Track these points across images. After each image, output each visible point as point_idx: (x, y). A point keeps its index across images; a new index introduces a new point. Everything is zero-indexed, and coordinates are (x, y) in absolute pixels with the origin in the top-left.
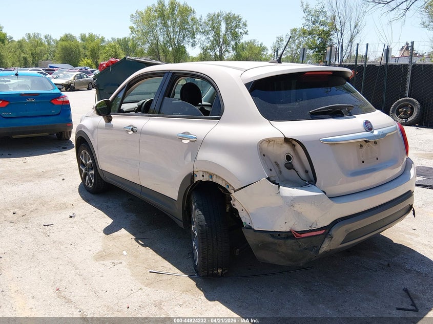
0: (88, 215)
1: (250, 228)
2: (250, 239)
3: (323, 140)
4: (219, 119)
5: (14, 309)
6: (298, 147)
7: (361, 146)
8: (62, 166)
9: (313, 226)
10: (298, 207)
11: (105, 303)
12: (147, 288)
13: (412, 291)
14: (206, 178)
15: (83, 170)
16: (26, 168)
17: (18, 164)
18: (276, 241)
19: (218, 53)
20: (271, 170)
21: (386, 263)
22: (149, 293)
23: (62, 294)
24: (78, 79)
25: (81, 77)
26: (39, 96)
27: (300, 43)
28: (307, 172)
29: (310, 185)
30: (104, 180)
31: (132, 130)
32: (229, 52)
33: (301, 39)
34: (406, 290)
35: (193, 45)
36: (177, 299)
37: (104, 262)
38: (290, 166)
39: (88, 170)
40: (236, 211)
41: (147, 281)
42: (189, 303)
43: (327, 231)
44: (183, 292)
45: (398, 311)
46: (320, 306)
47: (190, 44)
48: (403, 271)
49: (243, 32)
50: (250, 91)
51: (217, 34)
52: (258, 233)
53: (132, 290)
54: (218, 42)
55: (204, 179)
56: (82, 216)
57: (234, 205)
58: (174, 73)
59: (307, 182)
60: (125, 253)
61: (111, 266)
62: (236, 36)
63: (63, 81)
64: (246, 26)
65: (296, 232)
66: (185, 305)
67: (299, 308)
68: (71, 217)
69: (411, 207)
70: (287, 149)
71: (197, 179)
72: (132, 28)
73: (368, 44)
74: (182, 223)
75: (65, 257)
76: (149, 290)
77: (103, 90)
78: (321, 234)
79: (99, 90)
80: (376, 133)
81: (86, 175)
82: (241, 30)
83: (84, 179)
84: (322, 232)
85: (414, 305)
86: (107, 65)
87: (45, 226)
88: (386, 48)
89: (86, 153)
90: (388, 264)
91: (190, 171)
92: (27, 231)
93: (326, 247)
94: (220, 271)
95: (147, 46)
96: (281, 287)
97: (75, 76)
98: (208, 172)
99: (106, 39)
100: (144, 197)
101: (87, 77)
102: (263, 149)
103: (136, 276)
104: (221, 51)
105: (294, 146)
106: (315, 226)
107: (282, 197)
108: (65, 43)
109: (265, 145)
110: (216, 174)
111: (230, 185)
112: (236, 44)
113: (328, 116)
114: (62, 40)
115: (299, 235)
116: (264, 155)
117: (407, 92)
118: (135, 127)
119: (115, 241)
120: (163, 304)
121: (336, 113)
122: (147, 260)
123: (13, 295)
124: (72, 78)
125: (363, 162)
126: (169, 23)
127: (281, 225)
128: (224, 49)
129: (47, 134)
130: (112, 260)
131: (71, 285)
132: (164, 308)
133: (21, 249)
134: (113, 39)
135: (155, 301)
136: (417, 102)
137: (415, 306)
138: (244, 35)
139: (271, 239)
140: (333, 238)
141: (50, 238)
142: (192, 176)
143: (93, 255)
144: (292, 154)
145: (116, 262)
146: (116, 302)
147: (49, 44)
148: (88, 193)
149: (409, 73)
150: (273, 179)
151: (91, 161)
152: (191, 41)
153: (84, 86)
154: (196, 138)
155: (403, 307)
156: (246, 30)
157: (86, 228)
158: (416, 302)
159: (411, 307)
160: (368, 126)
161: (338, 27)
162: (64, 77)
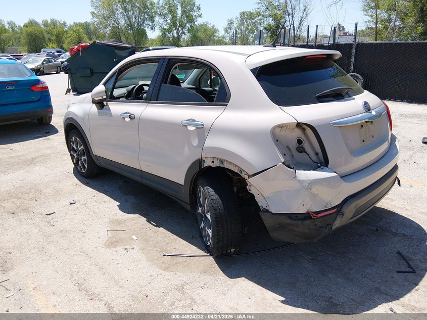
0: (88, 200)
1: (267, 211)
2: (268, 222)
3: (332, 123)
4: (226, 105)
5: (37, 308)
6: (309, 131)
7: (362, 126)
8: (49, 151)
9: (327, 206)
10: (314, 190)
11: (128, 292)
12: (166, 272)
13: (404, 253)
14: (216, 164)
15: (75, 155)
16: (14, 155)
17: (5, 152)
18: (294, 222)
19: (176, 35)
20: (285, 155)
21: (374, 228)
22: (169, 277)
23: (83, 286)
24: (47, 63)
25: (50, 62)
26: (19, 83)
27: (248, 25)
28: (317, 154)
29: (322, 167)
30: (99, 165)
31: (130, 118)
32: (185, 34)
33: (249, 21)
34: (399, 253)
35: (153, 28)
36: (197, 281)
37: (117, 249)
38: (301, 150)
39: (80, 155)
40: (253, 196)
41: (163, 265)
42: (210, 285)
43: (339, 209)
44: (201, 273)
45: (398, 273)
46: (330, 276)
47: (150, 27)
48: (390, 235)
49: (197, 15)
50: (257, 77)
51: (174, 17)
52: (275, 216)
53: (151, 276)
54: (175, 25)
55: (213, 165)
56: (83, 202)
57: (250, 190)
58: (170, 59)
59: (319, 165)
60: (134, 237)
61: (125, 252)
62: (191, 20)
63: (33, 66)
64: (200, 9)
65: (313, 212)
66: (206, 287)
67: (312, 280)
68: (71, 204)
69: (396, 177)
70: (298, 133)
71: (205, 165)
72: (93, 14)
73: (317, 26)
74: (189, 206)
75: (75, 246)
76: (168, 275)
77: (75, 73)
78: (334, 213)
79: (71, 73)
80: (374, 113)
81: (78, 160)
82: (195, 14)
83: (76, 164)
84: (335, 210)
85: (409, 266)
86: (78, 50)
87: (47, 215)
88: (333, 29)
89: (77, 140)
90: (377, 229)
91: (198, 157)
92: (30, 222)
93: (338, 223)
94: (233, 250)
95: (108, 30)
96: (290, 260)
97: (44, 61)
98: (218, 158)
99: (68, 24)
100: (145, 181)
101: (55, 61)
102: (277, 134)
103: (152, 260)
104: (178, 33)
105: (304, 130)
106: (330, 206)
107: (299, 181)
108: (29, 29)
109: (278, 130)
110: (227, 159)
111: (244, 171)
112: (191, 26)
113: (331, 99)
114: (26, 26)
115: (316, 215)
116: (277, 141)
117: (352, 68)
118: (132, 114)
119: (122, 225)
120: (185, 287)
121: (338, 96)
122: (157, 243)
123: (32, 293)
124: (40, 63)
125: (364, 141)
126: (129, 7)
127: (299, 208)
128: (181, 31)
129: (29, 120)
130: (124, 245)
131: (89, 277)
132: (187, 291)
133: (29, 241)
134: (74, 23)
135: (176, 285)
136: (361, 77)
137: (412, 268)
138: (198, 18)
139: (289, 221)
140: (344, 216)
141: (55, 227)
142: (200, 162)
143: (104, 242)
144: (303, 137)
145: (128, 247)
146: (139, 290)
147: (13, 30)
148: (82, 177)
149: (354, 51)
150: (287, 163)
151: (82, 147)
152: (151, 24)
153: (53, 70)
154: (203, 125)
155: (401, 270)
156: (200, 13)
157: (89, 215)
158: (411, 263)
159: (408, 269)
160: (367, 107)
161: (290, 10)
162: (33, 62)
